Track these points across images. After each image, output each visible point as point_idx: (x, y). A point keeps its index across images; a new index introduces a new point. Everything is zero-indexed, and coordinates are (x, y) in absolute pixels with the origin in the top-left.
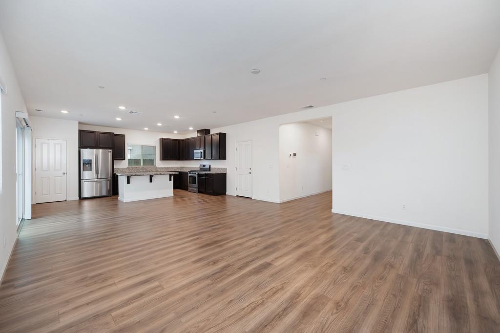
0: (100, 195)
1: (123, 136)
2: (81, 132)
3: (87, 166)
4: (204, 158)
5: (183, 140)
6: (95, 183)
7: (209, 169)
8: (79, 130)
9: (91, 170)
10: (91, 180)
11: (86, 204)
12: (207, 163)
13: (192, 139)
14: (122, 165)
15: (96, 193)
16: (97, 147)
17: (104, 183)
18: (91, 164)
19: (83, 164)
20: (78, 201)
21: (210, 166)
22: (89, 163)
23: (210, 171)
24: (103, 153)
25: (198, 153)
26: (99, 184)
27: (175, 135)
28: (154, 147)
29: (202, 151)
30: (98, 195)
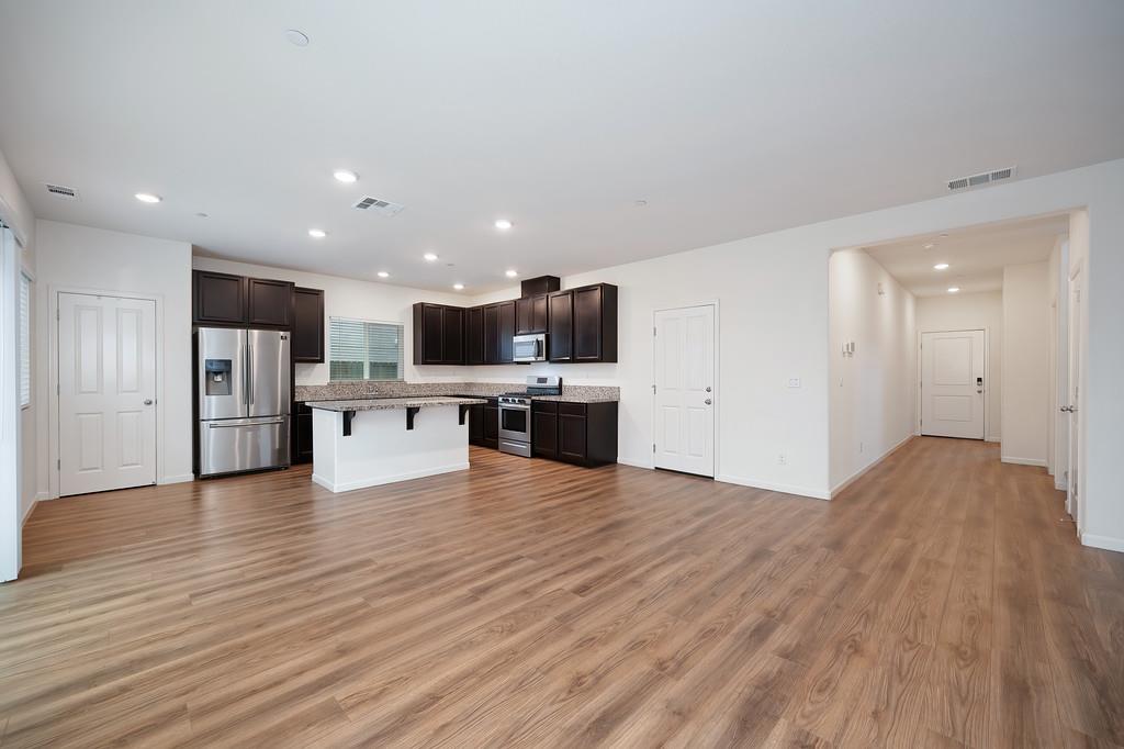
0: (255, 467)
1: (318, 294)
2: (199, 277)
3: (219, 378)
4: (548, 359)
5: (475, 310)
6: (238, 430)
7: (560, 389)
8: (193, 271)
9: (230, 393)
10: (225, 421)
11: (212, 493)
12: (552, 373)
13: (502, 305)
14: (315, 378)
15: (243, 460)
16: (246, 323)
17: (265, 431)
18: (229, 372)
19: (207, 373)
20: (190, 488)
21: (561, 379)
22: (224, 368)
23: (560, 393)
24: (262, 342)
25: (524, 344)
26: (249, 433)
27: (457, 296)
28: (399, 330)
29: (542, 337)
30: (248, 467)
